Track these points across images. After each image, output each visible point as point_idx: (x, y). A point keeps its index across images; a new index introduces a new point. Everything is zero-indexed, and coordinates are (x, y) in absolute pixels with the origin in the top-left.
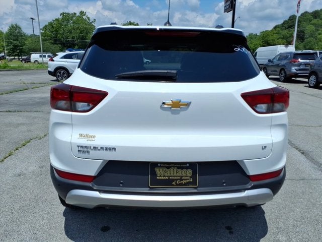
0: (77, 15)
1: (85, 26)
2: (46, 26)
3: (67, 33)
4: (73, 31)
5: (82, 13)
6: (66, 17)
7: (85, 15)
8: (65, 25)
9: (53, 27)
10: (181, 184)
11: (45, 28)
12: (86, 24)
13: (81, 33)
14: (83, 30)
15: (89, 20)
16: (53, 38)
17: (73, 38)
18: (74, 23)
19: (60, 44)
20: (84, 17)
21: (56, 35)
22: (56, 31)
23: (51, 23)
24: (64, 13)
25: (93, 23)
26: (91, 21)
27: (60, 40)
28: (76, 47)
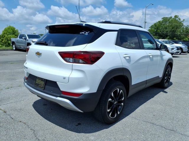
0: (173, 18)
1: (176, 24)
2: (152, 25)
3: (164, 29)
4: (167, 28)
5: (176, 16)
6: (165, 20)
7: (178, 17)
8: (164, 25)
9: (156, 26)
10: (40, 87)
11: (152, 27)
12: (177, 23)
13: (172, 28)
14: (175, 27)
15: (180, 20)
16: (155, 32)
17: (167, 32)
18: (169, 23)
19: (158, 35)
20: (177, 19)
21: (157, 30)
22: (158, 28)
23: (155, 24)
24: (164, 18)
25: (182, 22)
26: (181, 21)
27: (159, 33)
28: (168, 37)
